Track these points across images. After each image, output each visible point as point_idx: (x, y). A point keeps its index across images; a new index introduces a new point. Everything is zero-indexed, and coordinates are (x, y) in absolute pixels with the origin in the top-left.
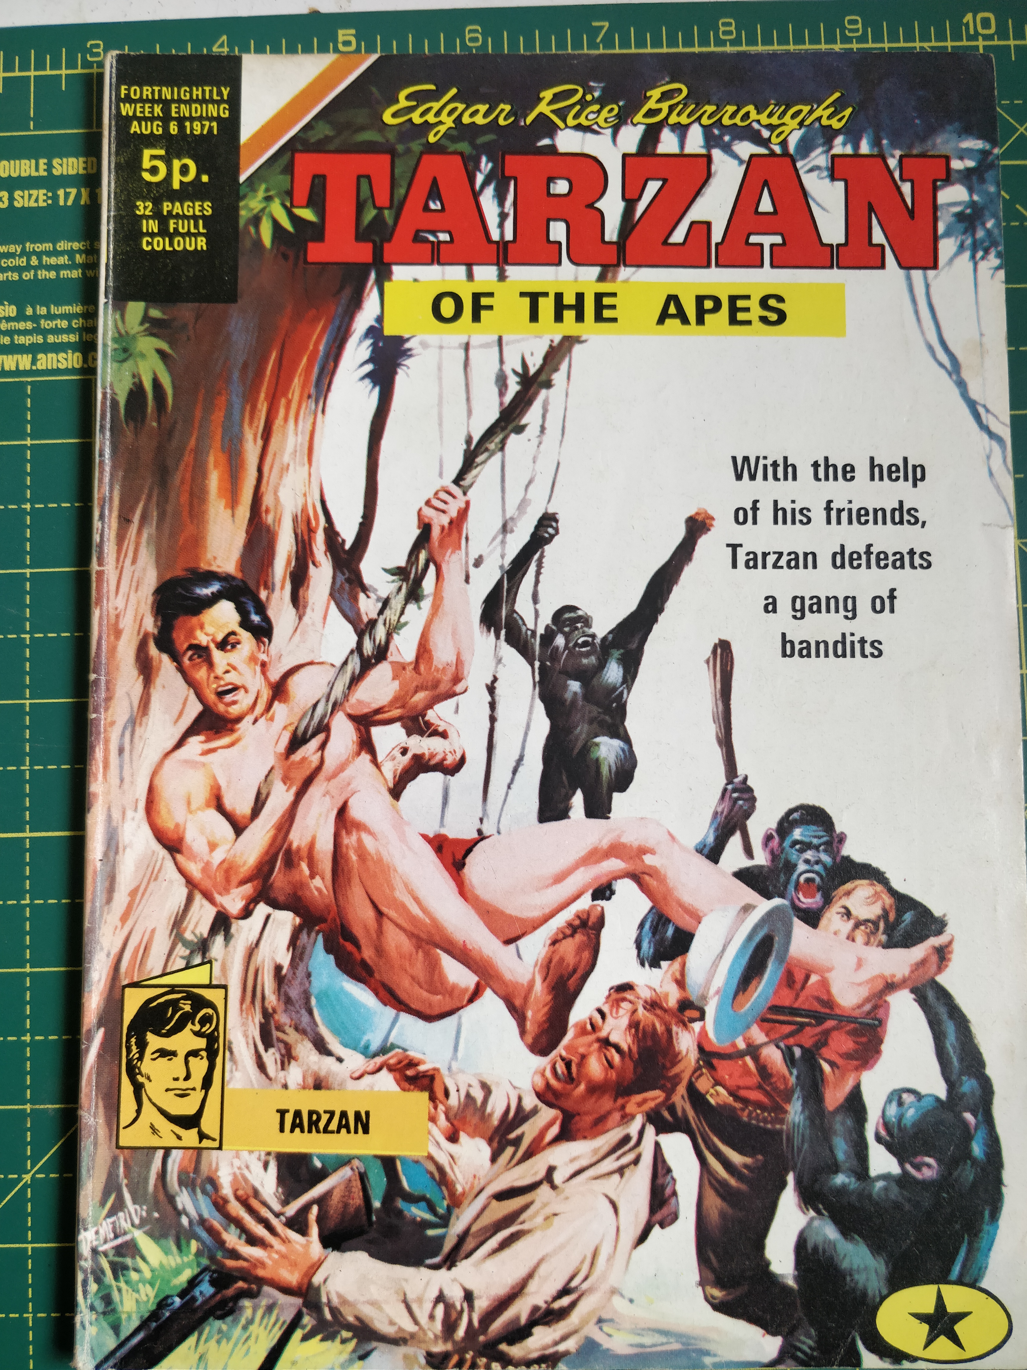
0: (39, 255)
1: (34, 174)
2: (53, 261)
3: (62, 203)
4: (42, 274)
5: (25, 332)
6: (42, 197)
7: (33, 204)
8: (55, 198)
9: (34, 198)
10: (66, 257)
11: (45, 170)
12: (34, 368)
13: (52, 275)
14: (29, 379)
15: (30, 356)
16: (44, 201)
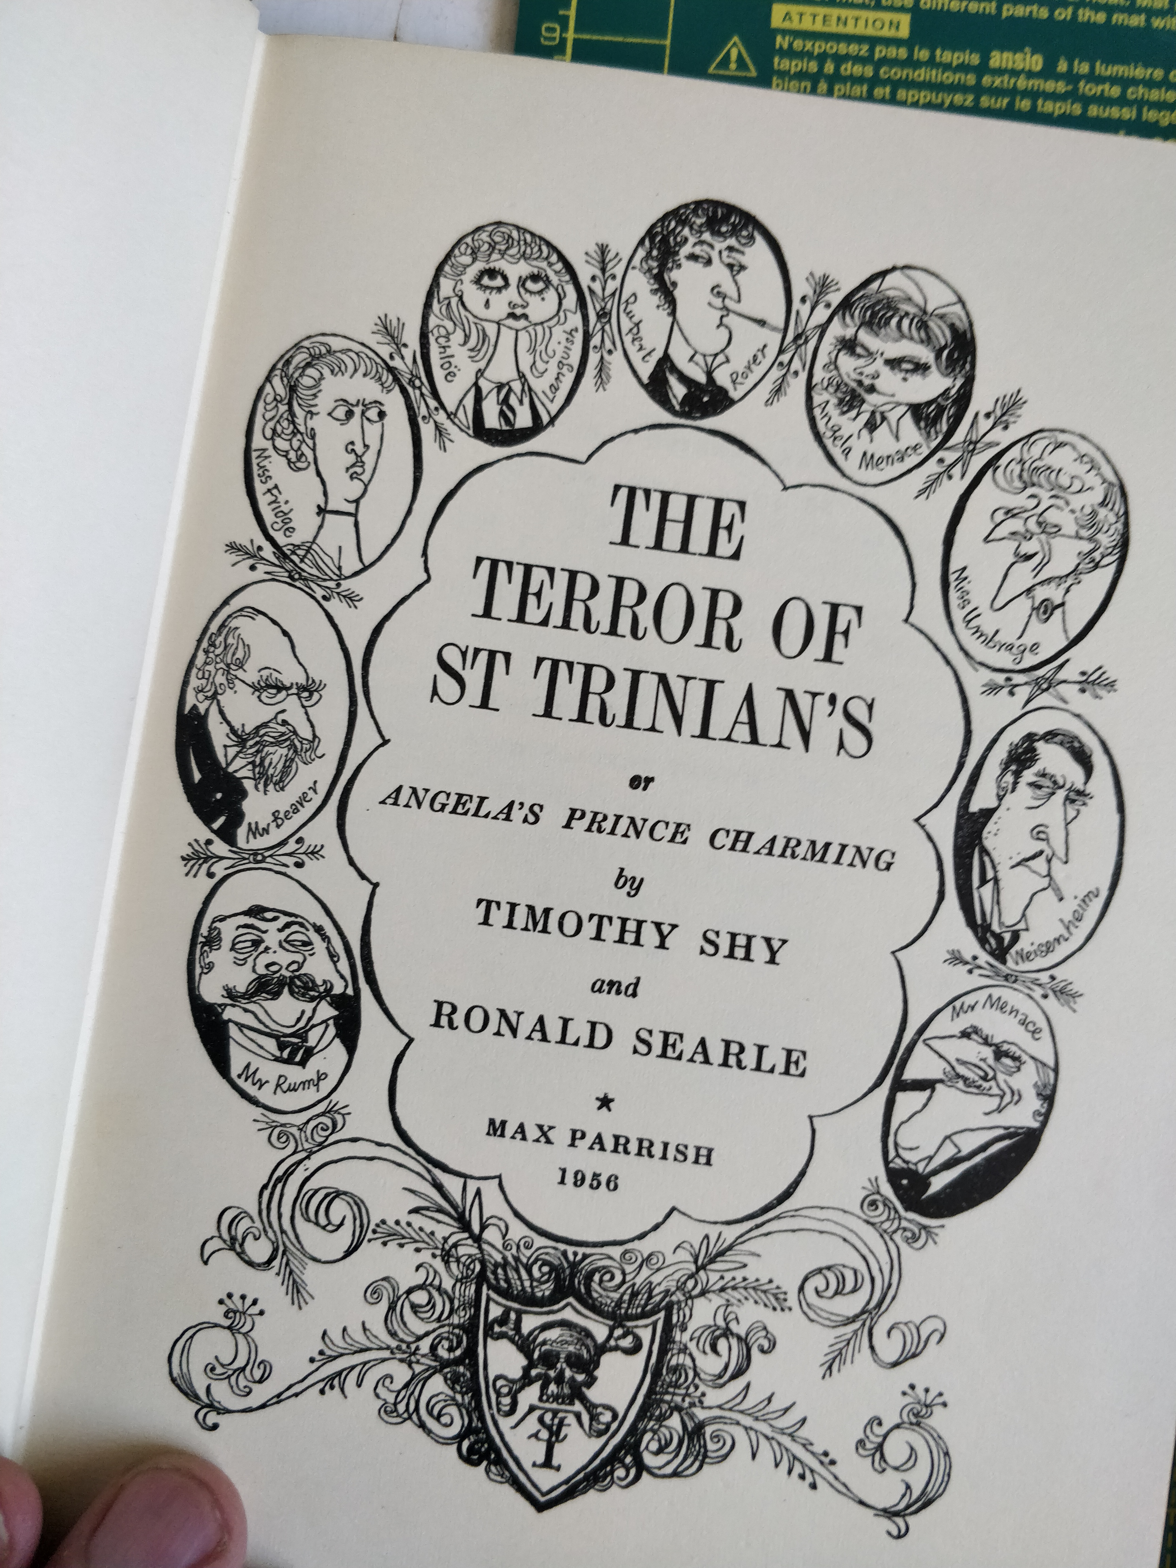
4: (1086, 15)
5: (1054, 96)
13: (1101, 17)
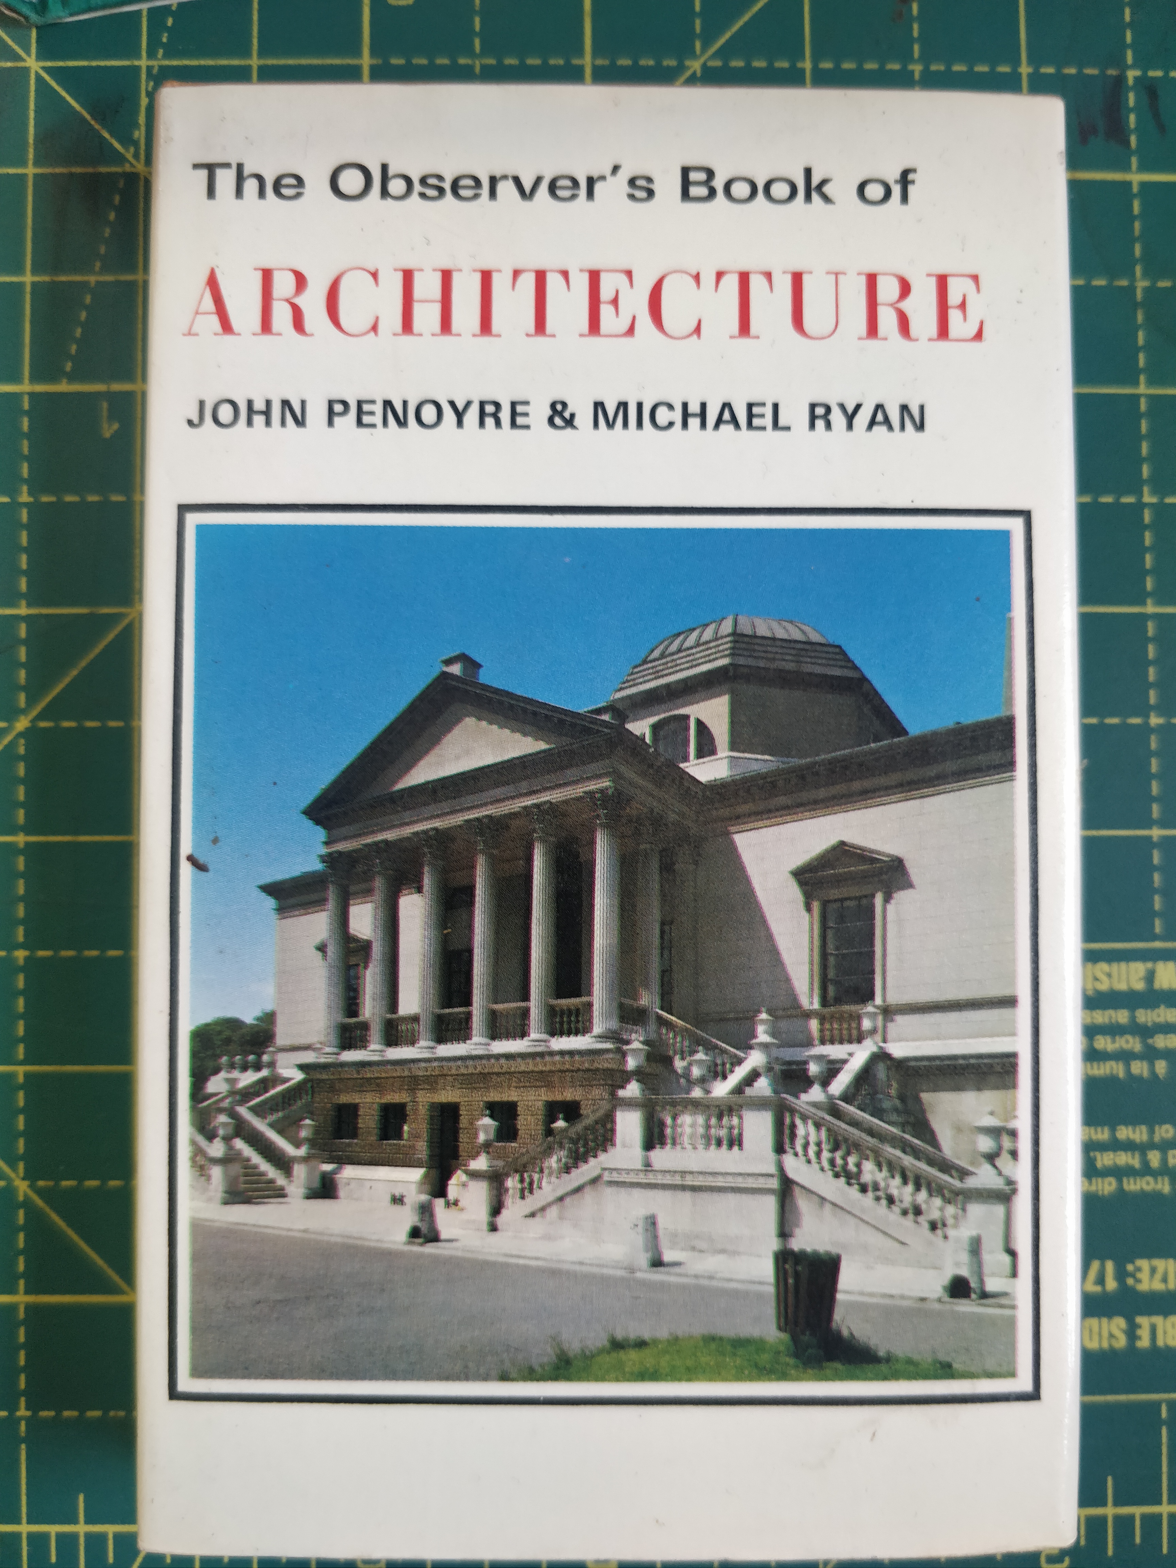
0: (1146, 1170)
1: (1158, 1320)
2: (1123, 1159)
3: (1110, 1266)
4: (1138, 1134)
5: (1167, 1029)
6: (1144, 1275)
7: (1160, 1264)
8: (1121, 1275)
9: (1158, 1276)
10: (1099, 1164)
11: (1140, 1327)
12: (1149, 965)
13: (1124, 1133)
14: (1158, 944)
15: (1157, 985)
16: (1139, 1269)
